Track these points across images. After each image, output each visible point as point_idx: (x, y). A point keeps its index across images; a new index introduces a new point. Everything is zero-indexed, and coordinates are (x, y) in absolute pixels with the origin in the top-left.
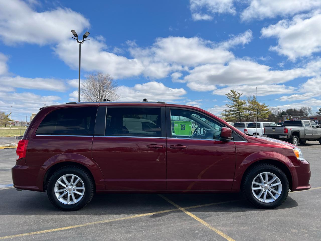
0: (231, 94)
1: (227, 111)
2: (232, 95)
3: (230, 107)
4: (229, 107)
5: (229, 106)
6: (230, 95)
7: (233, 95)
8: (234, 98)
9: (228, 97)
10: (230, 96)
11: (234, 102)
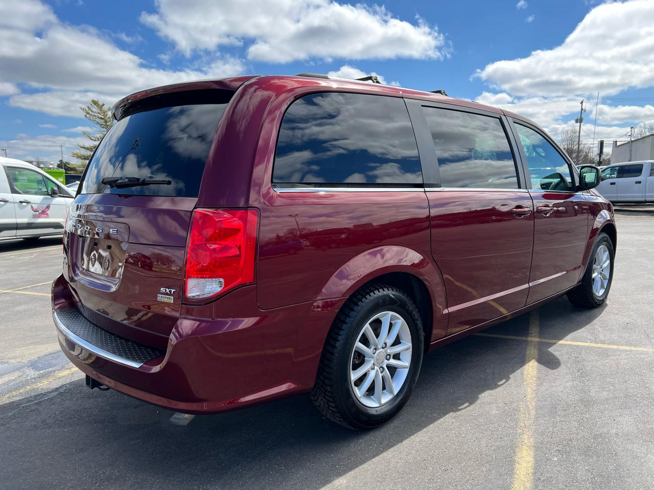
0: (94, 110)
1: (87, 149)
2: (95, 112)
3: (95, 140)
4: (92, 140)
5: (92, 138)
6: (92, 111)
7: (99, 113)
8: (101, 118)
9: (88, 116)
10: (92, 115)
11: (103, 128)
